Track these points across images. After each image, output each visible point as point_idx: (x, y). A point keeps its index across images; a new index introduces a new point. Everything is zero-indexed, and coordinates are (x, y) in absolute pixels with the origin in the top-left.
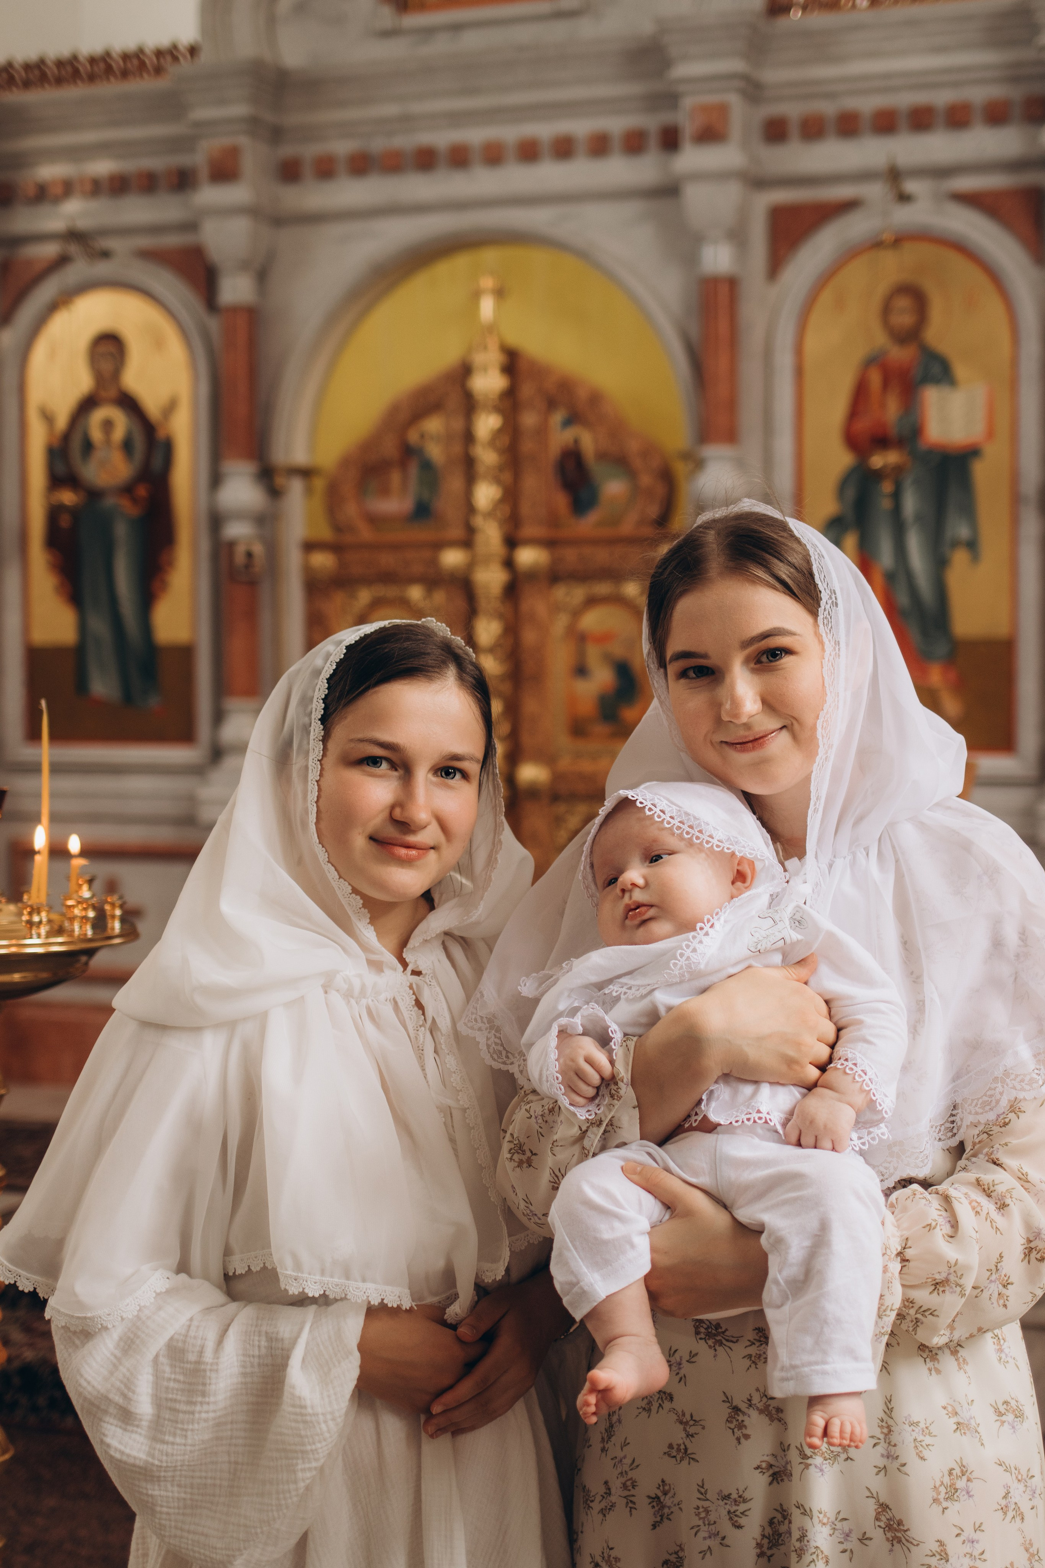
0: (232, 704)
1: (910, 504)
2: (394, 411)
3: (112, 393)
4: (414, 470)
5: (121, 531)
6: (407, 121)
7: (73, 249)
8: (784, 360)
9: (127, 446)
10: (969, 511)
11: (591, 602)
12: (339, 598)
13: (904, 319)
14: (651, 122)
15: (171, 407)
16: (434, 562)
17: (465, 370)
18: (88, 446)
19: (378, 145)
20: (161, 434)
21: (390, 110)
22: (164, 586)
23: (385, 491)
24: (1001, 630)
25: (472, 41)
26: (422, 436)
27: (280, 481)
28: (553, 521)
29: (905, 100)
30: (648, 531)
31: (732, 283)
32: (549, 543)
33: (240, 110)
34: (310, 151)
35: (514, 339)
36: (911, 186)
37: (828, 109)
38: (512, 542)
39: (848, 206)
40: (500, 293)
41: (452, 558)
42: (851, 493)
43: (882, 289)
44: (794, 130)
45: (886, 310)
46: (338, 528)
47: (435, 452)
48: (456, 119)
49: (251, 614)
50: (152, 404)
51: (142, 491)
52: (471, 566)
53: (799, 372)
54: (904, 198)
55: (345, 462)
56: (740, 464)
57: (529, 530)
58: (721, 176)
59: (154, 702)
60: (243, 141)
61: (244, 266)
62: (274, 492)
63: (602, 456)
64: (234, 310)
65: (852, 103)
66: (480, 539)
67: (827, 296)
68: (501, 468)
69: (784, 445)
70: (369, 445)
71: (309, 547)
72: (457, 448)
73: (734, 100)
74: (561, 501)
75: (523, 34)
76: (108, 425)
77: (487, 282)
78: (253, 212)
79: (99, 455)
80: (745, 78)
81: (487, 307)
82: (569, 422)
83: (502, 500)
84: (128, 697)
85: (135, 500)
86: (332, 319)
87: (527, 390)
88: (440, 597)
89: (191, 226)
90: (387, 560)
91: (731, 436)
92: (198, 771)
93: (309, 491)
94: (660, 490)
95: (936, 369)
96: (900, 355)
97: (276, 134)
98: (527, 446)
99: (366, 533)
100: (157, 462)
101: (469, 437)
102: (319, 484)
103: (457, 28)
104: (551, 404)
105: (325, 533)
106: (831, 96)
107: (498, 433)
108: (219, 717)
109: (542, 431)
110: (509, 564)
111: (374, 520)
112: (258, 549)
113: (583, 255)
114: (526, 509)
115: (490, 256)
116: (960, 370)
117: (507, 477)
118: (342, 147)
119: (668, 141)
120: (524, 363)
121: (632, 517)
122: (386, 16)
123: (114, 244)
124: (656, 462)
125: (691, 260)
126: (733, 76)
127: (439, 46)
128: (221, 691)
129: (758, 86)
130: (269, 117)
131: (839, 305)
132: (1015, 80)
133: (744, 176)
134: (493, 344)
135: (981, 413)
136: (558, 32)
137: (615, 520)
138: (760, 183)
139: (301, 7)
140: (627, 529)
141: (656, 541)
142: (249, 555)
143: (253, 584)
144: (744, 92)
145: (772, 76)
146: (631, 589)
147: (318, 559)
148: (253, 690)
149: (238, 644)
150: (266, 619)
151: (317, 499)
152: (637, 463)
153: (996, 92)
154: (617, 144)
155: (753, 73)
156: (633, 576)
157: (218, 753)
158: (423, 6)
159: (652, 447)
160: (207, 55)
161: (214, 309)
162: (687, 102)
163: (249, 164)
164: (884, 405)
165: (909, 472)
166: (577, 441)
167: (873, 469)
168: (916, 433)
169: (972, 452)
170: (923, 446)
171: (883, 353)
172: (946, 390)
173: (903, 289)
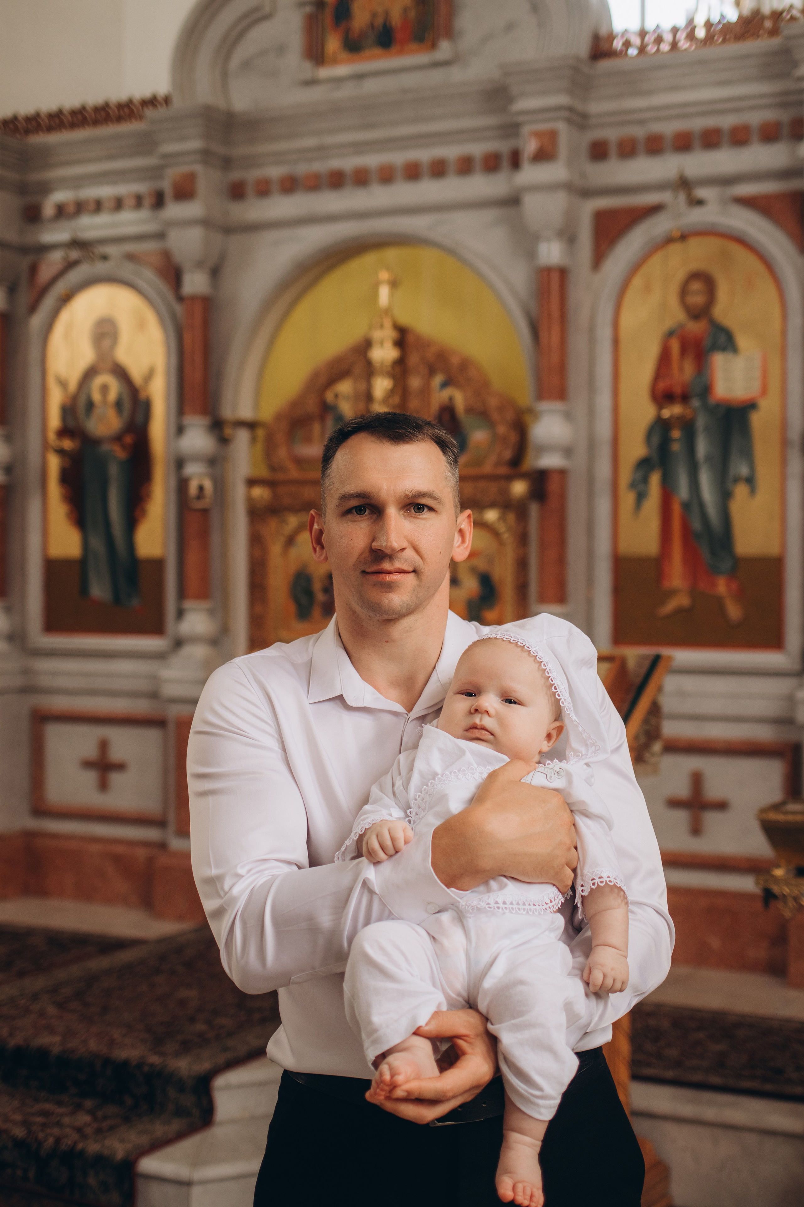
0: (188, 604)
1: (702, 447)
2: (315, 376)
3: (109, 365)
4: (329, 421)
5: (114, 470)
6: (322, 151)
7: (74, 254)
8: (605, 334)
9: (118, 405)
10: (748, 454)
12: (273, 523)
13: (699, 300)
14: (503, 147)
15: (149, 376)
17: (366, 344)
18: (90, 405)
19: (302, 169)
20: (142, 396)
21: (310, 142)
22: (144, 512)
23: (308, 440)
24: (774, 550)
25: (371, 86)
26: (336, 396)
27: (228, 431)
29: (698, 124)
30: (504, 470)
31: (563, 273)
33: (195, 144)
34: (253, 175)
35: (404, 320)
36: (701, 193)
37: (639, 132)
39: (655, 209)
40: (394, 284)
42: (656, 440)
43: (680, 275)
44: (613, 150)
45: (684, 292)
46: (273, 468)
47: (346, 407)
49: (204, 534)
50: (136, 374)
51: (129, 439)
53: (616, 342)
54: (700, 202)
55: (279, 417)
56: (568, 416)
58: (552, 187)
59: (135, 602)
60: (198, 168)
61: (200, 265)
62: (224, 441)
63: (469, 410)
64: (193, 299)
65: (657, 128)
67: (637, 282)
69: (604, 401)
70: (296, 404)
71: (251, 482)
72: (360, 405)
73: (561, 127)
75: (410, 80)
76: (105, 389)
77: (384, 275)
78: (206, 223)
79: (98, 411)
80: (570, 109)
81: (384, 293)
82: (445, 385)
84: (117, 599)
85: (124, 447)
86: (267, 305)
87: (413, 359)
90: (309, 493)
91: (562, 394)
92: (160, 656)
93: (254, 440)
94: (513, 437)
95: (722, 339)
96: (696, 328)
97: (227, 163)
98: (414, 404)
99: (294, 473)
100: (139, 418)
101: (370, 396)
102: (261, 433)
103: (362, 77)
104: (432, 371)
105: (263, 472)
106: (641, 122)
107: (392, 392)
108: (180, 614)
109: (425, 391)
111: (299, 462)
112: (208, 485)
113: (451, 252)
115: (391, 254)
116: (742, 341)
118: (275, 172)
119: (515, 161)
120: (410, 339)
121: (492, 459)
122: (307, 69)
123: (111, 250)
124: (510, 415)
125: (531, 254)
126: (559, 108)
127: (347, 91)
128: (182, 594)
129: (585, 116)
130: (220, 149)
131: (647, 288)
132: (783, 105)
133: (569, 187)
134: (388, 323)
135: (757, 374)
136: (436, 76)
137: (478, 462)
138: (586, 193)
139: (246, 65)
140: (488, 468)
141: (510, 478)
142: (201, 488)
143: (205, 512)
144: (569, 121)
145: (595, 107)
146: (491, 515)
147: (258, 492)
148: (204, 594)
149: (192, 558)
150: (215, 539)
151: (259, 446)
152: (495, 416)
153: (769, 115)
154: (478, 164)
155: (578, 105)
156: (493, 505)
157: (179, 643)
158: (335, 61)
159: (508, 403)
160: (177, 103)
161: (180, 298)
162: (526, 130)
163: (202, 186)
164: (681, 369)
165: (701, 422)
166: (451, 399)
167: (666, 420)
168: (706, 390)
169: (751, 406)
170: (712, 401)
171: (681, 326)
172: (729, 356)
173: (695, 276)
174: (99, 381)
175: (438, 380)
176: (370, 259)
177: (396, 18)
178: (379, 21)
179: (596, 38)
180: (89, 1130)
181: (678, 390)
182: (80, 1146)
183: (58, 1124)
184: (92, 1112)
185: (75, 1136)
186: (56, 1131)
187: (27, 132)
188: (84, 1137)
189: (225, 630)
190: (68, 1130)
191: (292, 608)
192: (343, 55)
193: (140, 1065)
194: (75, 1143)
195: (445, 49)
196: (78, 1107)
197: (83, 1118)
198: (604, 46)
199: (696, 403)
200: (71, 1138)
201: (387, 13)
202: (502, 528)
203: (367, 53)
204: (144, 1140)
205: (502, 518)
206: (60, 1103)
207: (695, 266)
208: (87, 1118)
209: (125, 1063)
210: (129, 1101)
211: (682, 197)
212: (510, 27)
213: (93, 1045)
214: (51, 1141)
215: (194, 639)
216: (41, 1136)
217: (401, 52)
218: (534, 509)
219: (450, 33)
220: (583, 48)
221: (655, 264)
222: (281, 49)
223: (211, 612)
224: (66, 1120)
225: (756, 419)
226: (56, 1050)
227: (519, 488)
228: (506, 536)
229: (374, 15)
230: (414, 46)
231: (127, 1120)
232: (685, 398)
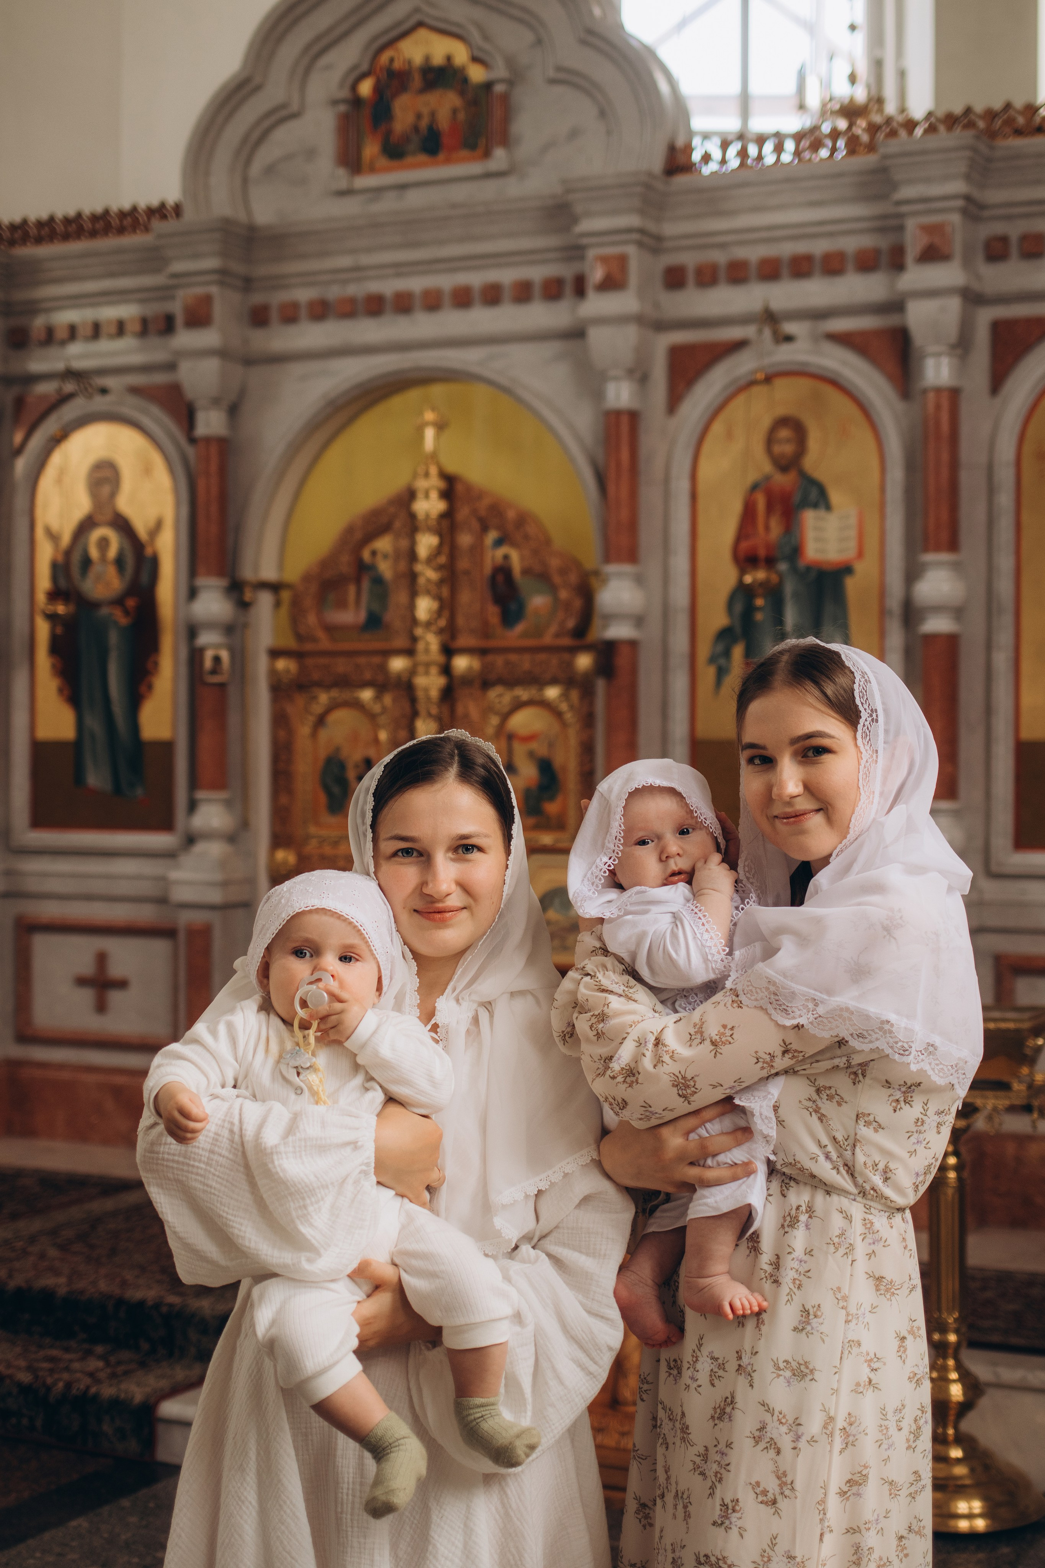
0: (200, 795)
1: (790, 616)
2: (350, 530)
3: (108, 516)
4: (366, 584)
5: (114, 638)
6: (358, 272)
7: (69, 387)
8: (681, 486)
9: (119, 562)
10: (842, 623)
11: (518, 705)
12: (300, 700)
13: (786, 449)
14: (566, 271)
15: (156, 529)
16: (383, 668)
17: (411, 495)
18: (87, 562)
19: (334, 293)
20: (149, 551)
21: (345, 261)
23: (342, 604)
25: (415, 199)
26: (374, 553)
27: (248, 595)
28: (485, 632)
29: (787, 250)
30: (566, 641)
31: (633, 416)
32: (481, 652)
33: (212, 263)
34: (277, 298)
35: (452, 468)
36: (790, 328)
37: (720, 258)
38: (448, 651)
39: (739, 345)
40: (440, 427)
41: (398, 664)
42: (739, 608)
44: (691, 277)
45: (770, 440)
46: (300, 637)
47: (385, 568)
48: (400, 269)
49: (221, 714)
50: (141, 527)
51: (131, 603)
52: (413, 672)
53: (694, 496)
54: (789, 339)
55: (307, 578)
56: (639, 580)
57: (463, 641)
58: (621, 320)
59: (139, 792)
60: (214, 290)
61: (216, 402)
62: (243, 605)
63: (526, 572)
64: (208, 440)
65: (741, 253)
66: (420, 646)
67: (718, 427)
68: (441, 582)
69: (680, 563)
70: (326, 563)
71: (275, 654)
72: (403, 566)
73: (631, 250)
74: (493, 613)
75: (459, 193)
76: (104, 543)
77: (429, 416)
78: (223, 353)
79: (96, 569)
80: (641, 231)
81: (429, 436)
82: (499, 543)
83: (439, 613)
84: (118, 789)
85: (127, 613)
86: (294, 448)
87: (463, 513)
88: (388, 699)
89: (171, 366)
90: (341, 666)
91: (631, 555)
92: (170, 855)
93: (278, 604)
94: (578, 603)
95: (814, 494)
96: (783, 481)
97: (248, 284)
98: (463, 564)
99: (325, 643)
100: (145, 578)
101: (412, 556)
102: (286, 596)
103: (403, 187)
104: (484, 526)
105: (290, 641)
106: (723, 246)
107: (437, 551)
108: (192, 806)
109: (477, 549)
110: (446, 670)
111: (331, 629)
112: (225, 655)
113: (505, 390)
114: (460, 621)
115: (437, 390)
116: (835, 497)
117: (445, 592)
118: (303, 295)
119: (580, 288)
120: (459, 488)
121: (553, 629)
122: (342, 178)
123: (109, 382)
124: (573, 578)
125: (598, 395)
126: (629, 230)
127: (388, 204)
128: (194, 784)
129: (659, 238)
130: (239, 268)
131: (729, 435)
132: (882, 230)
133: (639, 320)
134: (433, 471)
135: (853, 533)
136: (488, 190)
137: (538, 631)
138: (660, 326)
139: (270, 170)
140: (548, 639)
141: (574, 650)
142: (217, 659)
143: (222, 686)
144: (640, 244)
145: (669, 229)
146: (552, 693)
147: (281, 664)
148: (219, 784)
149: (206, 741)
150: (233, 719)
151: (284, 610)
152: (557, 579)
153: (867, 241)
154: (537, 290)
155: (651, 226)
156: (554, 681)
157: (190, 840)
158: (373, 169)
159: (572, 563)
160: (189, 214)
161: (192, 440)
162: (591, 253)
163: (218, 310)
164: (767, 528)
165: (789, 588)
166: (506, 557)
167: (748, 585)
168: (796, 551)
169: (846, 570)
170: (801, 564)
171: (768, 478)
172: (822, 513)
173: (783, 422)
174: (97, 534)
175: (492, 536)
176: (413, 395)
177: (444, 121)
178: (424, 123)
179: (672, 149)
180: (102, 1375)
181: (762, 553)
182: (93, 1390)
183: (67, 1369)
184: (104, 1357)
185: (88, 1381)
186: (66, 1376)
187: (12, 243)
188: (98, 1381)
189: (245, 824)
190: (78, 1375)
191: (323, 798)
192: (383, 162)
193: (157, 1306)
194: (88, 1388)
195: (500, 157)
196: (88, 1353)
197: (94, 1364)
198: (681, 159)
199: (783, 567)
200: (84, 1382)
201: (433, 114)
202: (564, 707)
203: (409, 160)
204: (164, 1384)
205: (565, 696)
206: (67, 1350)
207: (781, 411)
208: (101, 1364)
209: (141, 1304)
210: (145, 1346)
211: (767, 333)
212: (574, 134)
213: (103, 1286)
214: (61, 1385)
215: (209, 835)
216: (49, 1381)
217: (448, 161)
218: (600, 685)
219: (505, 140)
220: (657, 162)
221: (738, 407)
222: (311, 154)
223: (228, 804)
224: (76, 1365)
225: (851, 584)
226: (62, 1291)
227: (584, 661)
228: (569, 716)
229: (419, 116)
230: (464, 153)
231: (143, 1365)
232: (770, 562)
